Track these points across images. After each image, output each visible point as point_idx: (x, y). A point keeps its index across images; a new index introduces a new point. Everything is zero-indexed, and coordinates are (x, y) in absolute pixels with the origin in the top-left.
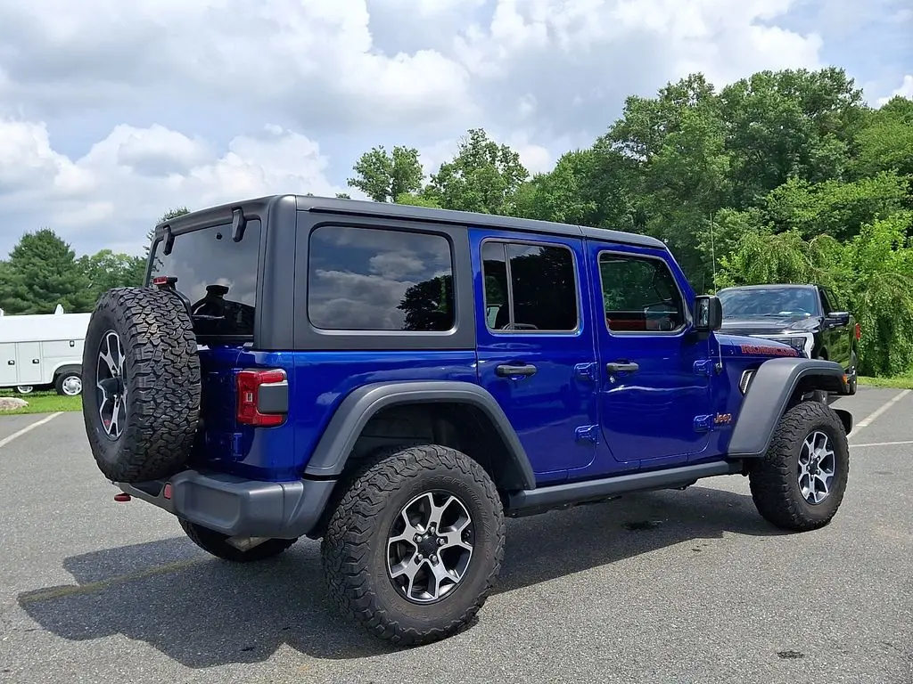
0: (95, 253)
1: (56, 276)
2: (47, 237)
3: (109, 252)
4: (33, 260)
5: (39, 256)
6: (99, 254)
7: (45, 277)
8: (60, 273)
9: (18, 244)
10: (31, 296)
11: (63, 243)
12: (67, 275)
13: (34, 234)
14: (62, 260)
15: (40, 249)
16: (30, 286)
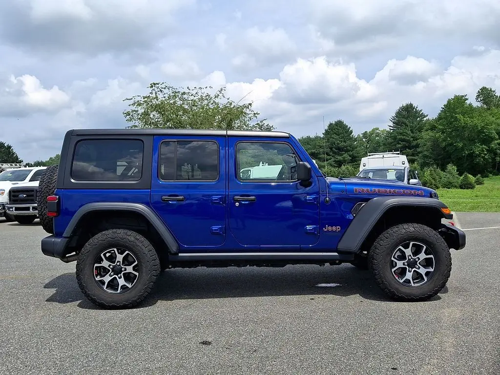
0: (371, 130)
1: (343, 143)
2: (340, 124)
3: (377, 129)
4: (333, 136)
5: (336, 134)
6: (373, 130)
7: (338, 144)
8: (345, 142)
9: (326, 128)
10: (331, 153)
11: (347, 126)
12: (348, 142)
13: (334, 123)
14: (346, 135)
15: (336, 130)
16: (331, 149)
